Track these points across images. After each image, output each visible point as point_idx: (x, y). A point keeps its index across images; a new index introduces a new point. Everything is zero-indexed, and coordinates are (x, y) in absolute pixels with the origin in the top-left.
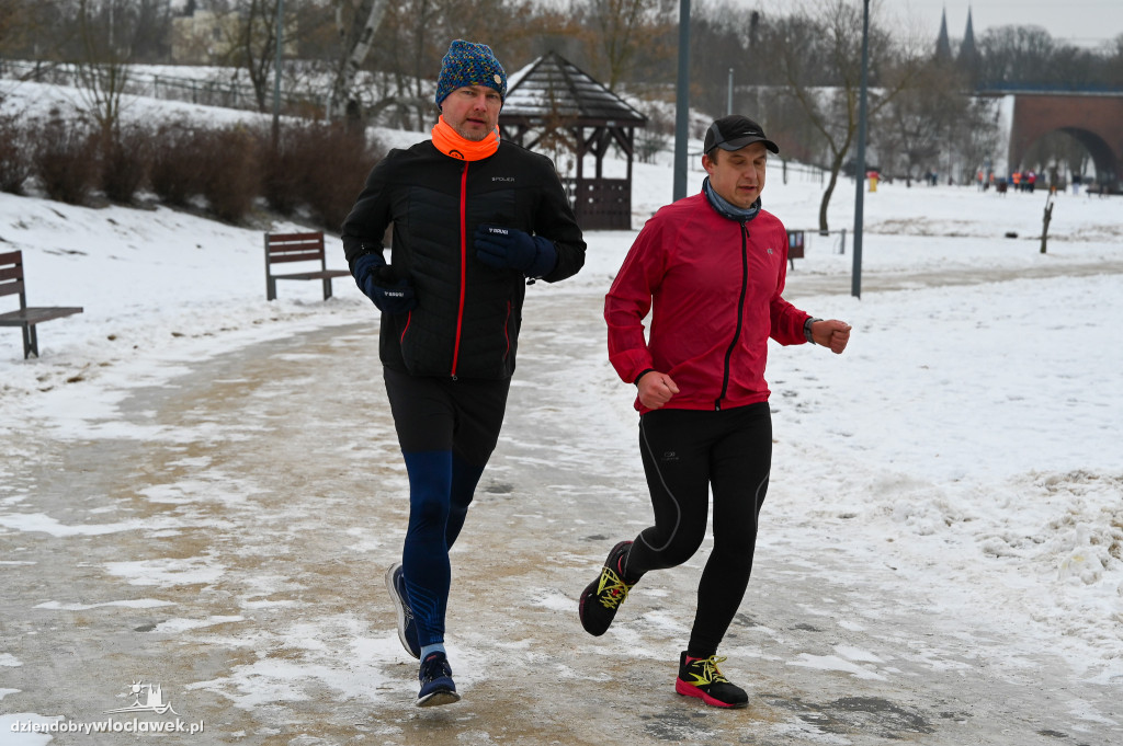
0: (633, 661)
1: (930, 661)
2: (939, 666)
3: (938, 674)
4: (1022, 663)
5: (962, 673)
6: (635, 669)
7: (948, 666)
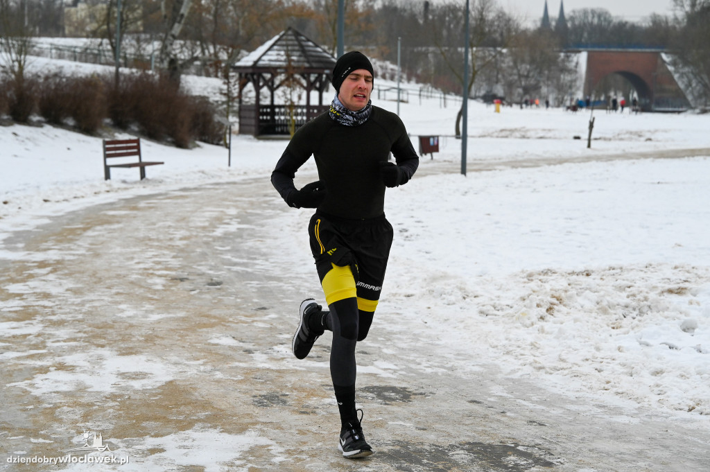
0: (258, 369)
1: (426, 369)
2: (429, 371)
3: (426, 374)
4: (477, 369)
5: (440, 374)
6: (258, 374)
7: (434, 371)
